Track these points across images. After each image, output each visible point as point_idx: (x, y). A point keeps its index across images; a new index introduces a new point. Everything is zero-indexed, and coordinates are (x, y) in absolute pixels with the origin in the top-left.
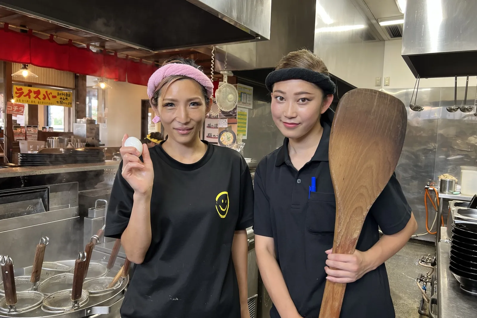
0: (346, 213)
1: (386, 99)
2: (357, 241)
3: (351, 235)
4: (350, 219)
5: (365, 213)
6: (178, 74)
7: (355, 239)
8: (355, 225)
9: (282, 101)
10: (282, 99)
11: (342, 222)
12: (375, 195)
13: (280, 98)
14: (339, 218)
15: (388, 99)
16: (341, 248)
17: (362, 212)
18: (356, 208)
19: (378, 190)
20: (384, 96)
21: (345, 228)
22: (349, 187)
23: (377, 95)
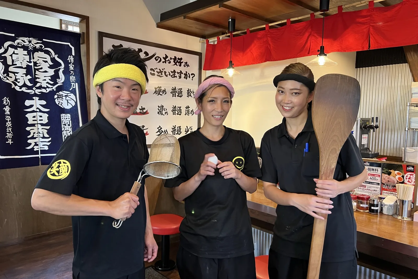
0: (326, 153)
1: (346, 79)
2: (334, 170)
3: (331, 167)
4: (328, 157)
5: (338, 152)
6: (218, 83)
7: (333, 169)
8: (332, 160)
9: (282, 94)
10: (282, 92)
11: (324, 159)
12: (344, 141)
13: (281, 92)
14: (322, 156)
15: (347, 80)
16: (325, 176)
17: (336, 152)
18: (332, 150)
19: (345, 137)
20: (344, 77)
21: (326, 163)
22: (326, 137)
23: (340, 77)
